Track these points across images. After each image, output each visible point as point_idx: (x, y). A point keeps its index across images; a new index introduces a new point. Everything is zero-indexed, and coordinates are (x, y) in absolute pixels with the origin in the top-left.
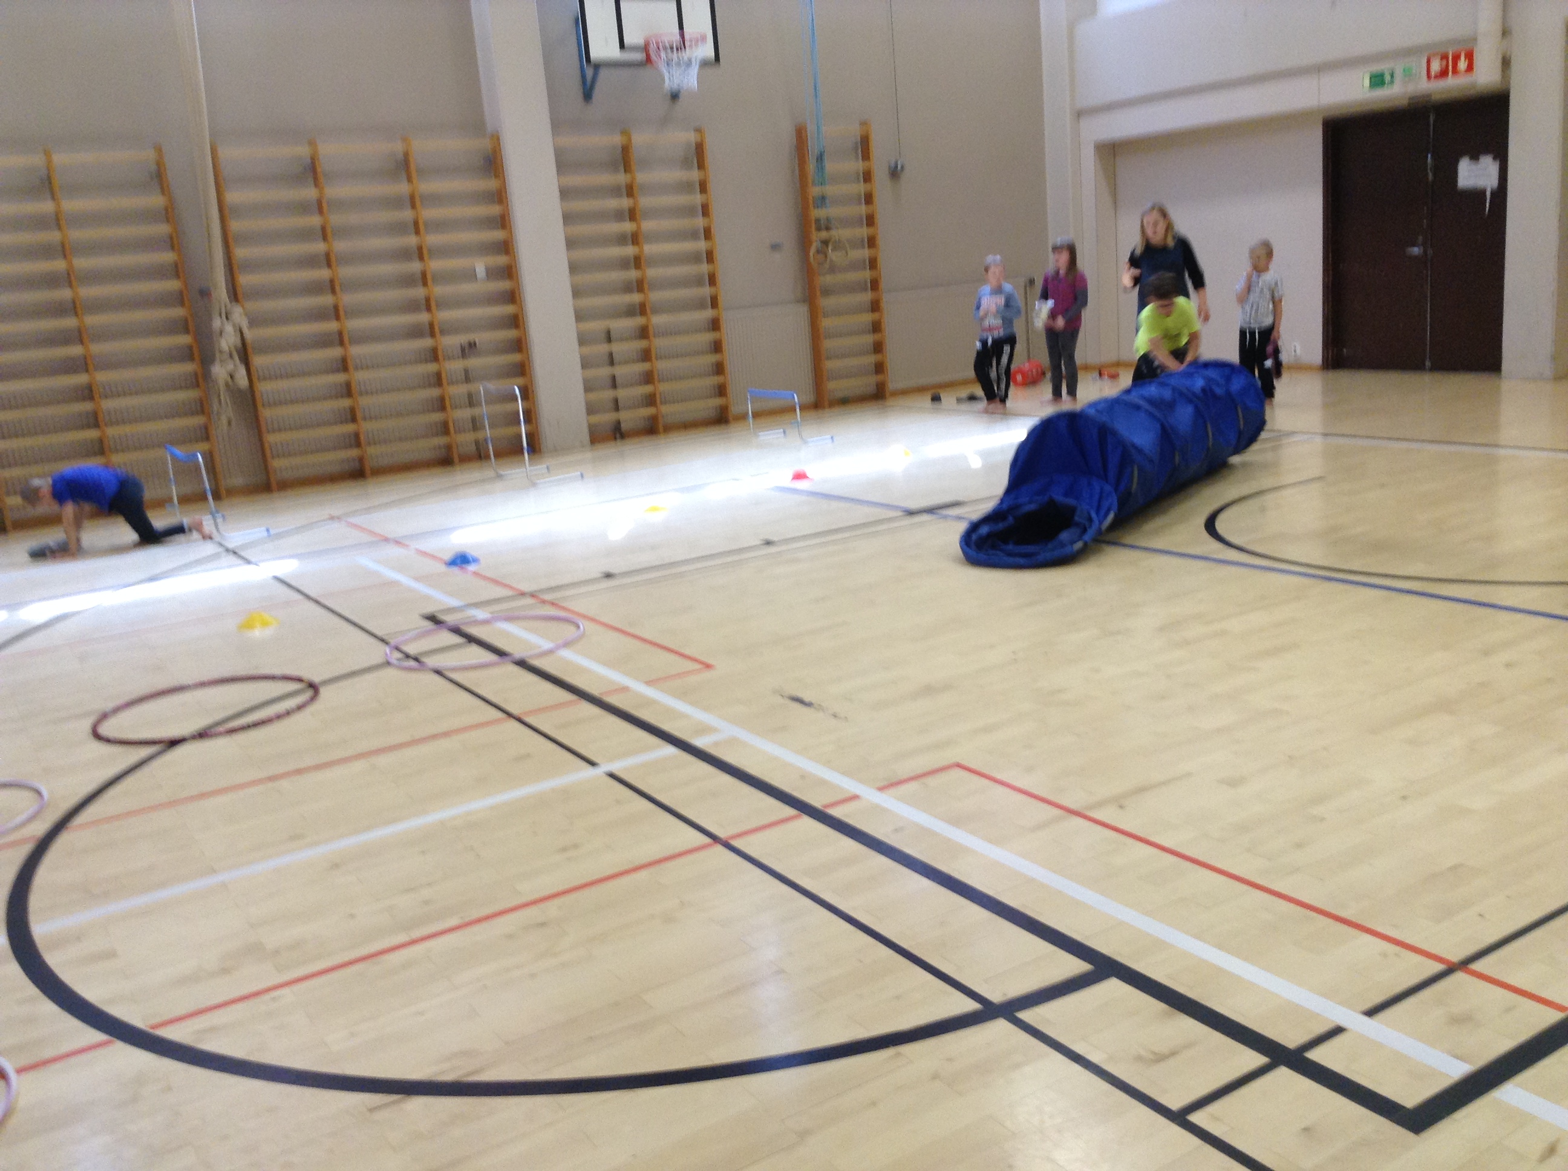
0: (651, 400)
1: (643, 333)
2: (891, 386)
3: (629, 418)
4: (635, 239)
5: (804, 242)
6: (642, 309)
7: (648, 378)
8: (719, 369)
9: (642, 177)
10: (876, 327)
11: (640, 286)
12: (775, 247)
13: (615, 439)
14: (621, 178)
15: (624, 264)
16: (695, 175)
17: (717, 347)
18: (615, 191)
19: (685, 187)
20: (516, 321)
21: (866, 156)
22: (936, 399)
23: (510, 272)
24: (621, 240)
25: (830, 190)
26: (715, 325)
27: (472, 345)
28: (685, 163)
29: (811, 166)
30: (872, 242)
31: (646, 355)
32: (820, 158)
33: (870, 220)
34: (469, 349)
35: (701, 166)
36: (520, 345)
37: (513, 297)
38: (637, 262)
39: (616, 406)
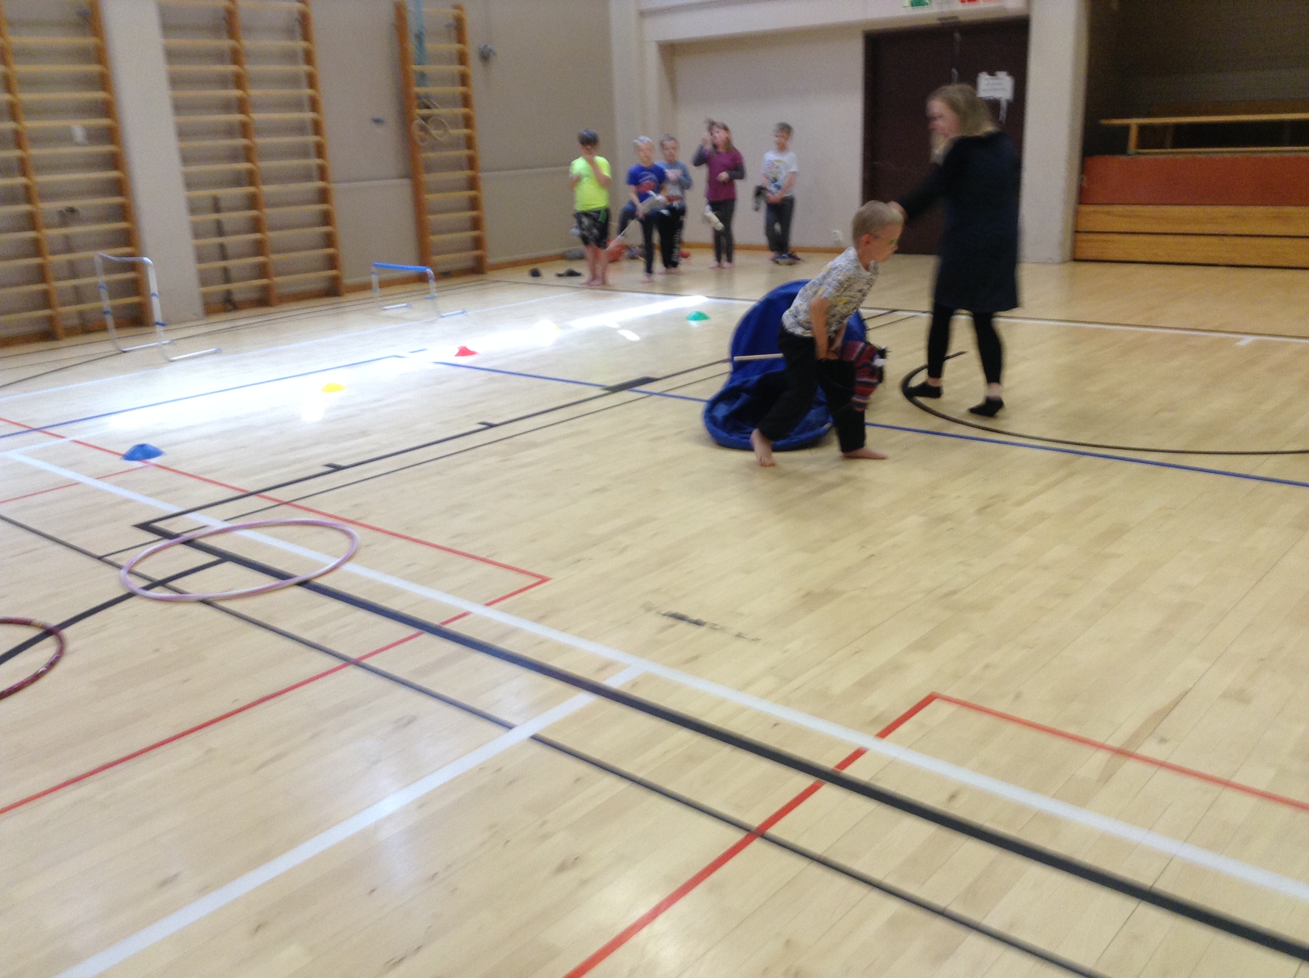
0: (262, 271)
1: (253, 202)
2: (491, 260)
3: (241, 288)
4: (242, 106)
5: (405, 118)
6: (250, 178)
7: (259, 248)
8: (329, 240)
9: (248, 43)
10: (474, 204)
11: (247, 154)
12: (377, 121)
13: (226, 310)
14: (226, 43)
15: (230, 131)
16: (300, 45)
17: (326, 219)
18: (218, 57)
19: (289, 57)
20: (120, 187)
21: (461, 38)
22: (535, 274)
23: (111, 135)
24: (226, 106)
25: (429, 68)
26: (323, 196)
27: (72, 210)
28: (289, 33)
29: (412, 45)
30: (468, 122)
31: (256, 226)
32: (419, 37)
33: (466, 101)
34: (69, 216)
35: (306, 36)
36: (124, 212)
37: (115, 161)
38: (245, 130)
39: (226, 275)
